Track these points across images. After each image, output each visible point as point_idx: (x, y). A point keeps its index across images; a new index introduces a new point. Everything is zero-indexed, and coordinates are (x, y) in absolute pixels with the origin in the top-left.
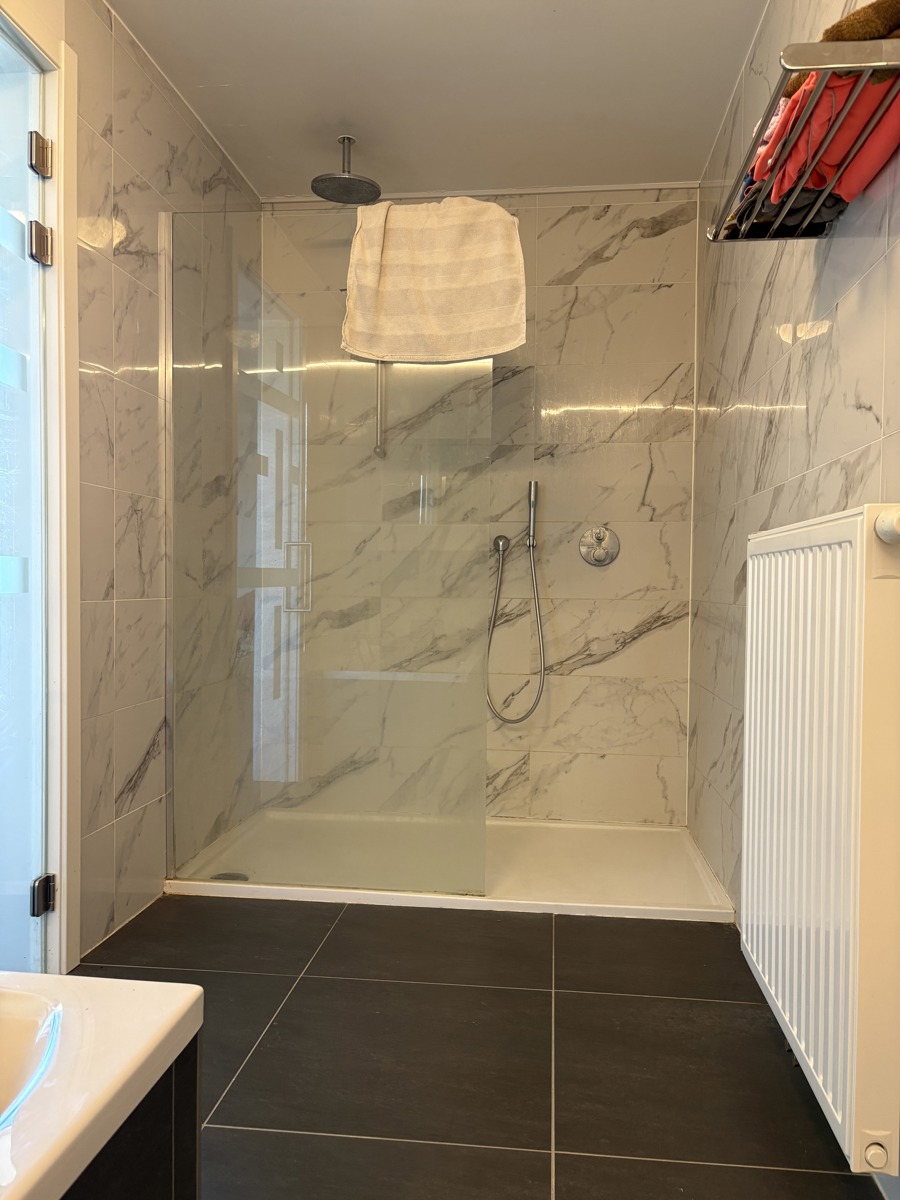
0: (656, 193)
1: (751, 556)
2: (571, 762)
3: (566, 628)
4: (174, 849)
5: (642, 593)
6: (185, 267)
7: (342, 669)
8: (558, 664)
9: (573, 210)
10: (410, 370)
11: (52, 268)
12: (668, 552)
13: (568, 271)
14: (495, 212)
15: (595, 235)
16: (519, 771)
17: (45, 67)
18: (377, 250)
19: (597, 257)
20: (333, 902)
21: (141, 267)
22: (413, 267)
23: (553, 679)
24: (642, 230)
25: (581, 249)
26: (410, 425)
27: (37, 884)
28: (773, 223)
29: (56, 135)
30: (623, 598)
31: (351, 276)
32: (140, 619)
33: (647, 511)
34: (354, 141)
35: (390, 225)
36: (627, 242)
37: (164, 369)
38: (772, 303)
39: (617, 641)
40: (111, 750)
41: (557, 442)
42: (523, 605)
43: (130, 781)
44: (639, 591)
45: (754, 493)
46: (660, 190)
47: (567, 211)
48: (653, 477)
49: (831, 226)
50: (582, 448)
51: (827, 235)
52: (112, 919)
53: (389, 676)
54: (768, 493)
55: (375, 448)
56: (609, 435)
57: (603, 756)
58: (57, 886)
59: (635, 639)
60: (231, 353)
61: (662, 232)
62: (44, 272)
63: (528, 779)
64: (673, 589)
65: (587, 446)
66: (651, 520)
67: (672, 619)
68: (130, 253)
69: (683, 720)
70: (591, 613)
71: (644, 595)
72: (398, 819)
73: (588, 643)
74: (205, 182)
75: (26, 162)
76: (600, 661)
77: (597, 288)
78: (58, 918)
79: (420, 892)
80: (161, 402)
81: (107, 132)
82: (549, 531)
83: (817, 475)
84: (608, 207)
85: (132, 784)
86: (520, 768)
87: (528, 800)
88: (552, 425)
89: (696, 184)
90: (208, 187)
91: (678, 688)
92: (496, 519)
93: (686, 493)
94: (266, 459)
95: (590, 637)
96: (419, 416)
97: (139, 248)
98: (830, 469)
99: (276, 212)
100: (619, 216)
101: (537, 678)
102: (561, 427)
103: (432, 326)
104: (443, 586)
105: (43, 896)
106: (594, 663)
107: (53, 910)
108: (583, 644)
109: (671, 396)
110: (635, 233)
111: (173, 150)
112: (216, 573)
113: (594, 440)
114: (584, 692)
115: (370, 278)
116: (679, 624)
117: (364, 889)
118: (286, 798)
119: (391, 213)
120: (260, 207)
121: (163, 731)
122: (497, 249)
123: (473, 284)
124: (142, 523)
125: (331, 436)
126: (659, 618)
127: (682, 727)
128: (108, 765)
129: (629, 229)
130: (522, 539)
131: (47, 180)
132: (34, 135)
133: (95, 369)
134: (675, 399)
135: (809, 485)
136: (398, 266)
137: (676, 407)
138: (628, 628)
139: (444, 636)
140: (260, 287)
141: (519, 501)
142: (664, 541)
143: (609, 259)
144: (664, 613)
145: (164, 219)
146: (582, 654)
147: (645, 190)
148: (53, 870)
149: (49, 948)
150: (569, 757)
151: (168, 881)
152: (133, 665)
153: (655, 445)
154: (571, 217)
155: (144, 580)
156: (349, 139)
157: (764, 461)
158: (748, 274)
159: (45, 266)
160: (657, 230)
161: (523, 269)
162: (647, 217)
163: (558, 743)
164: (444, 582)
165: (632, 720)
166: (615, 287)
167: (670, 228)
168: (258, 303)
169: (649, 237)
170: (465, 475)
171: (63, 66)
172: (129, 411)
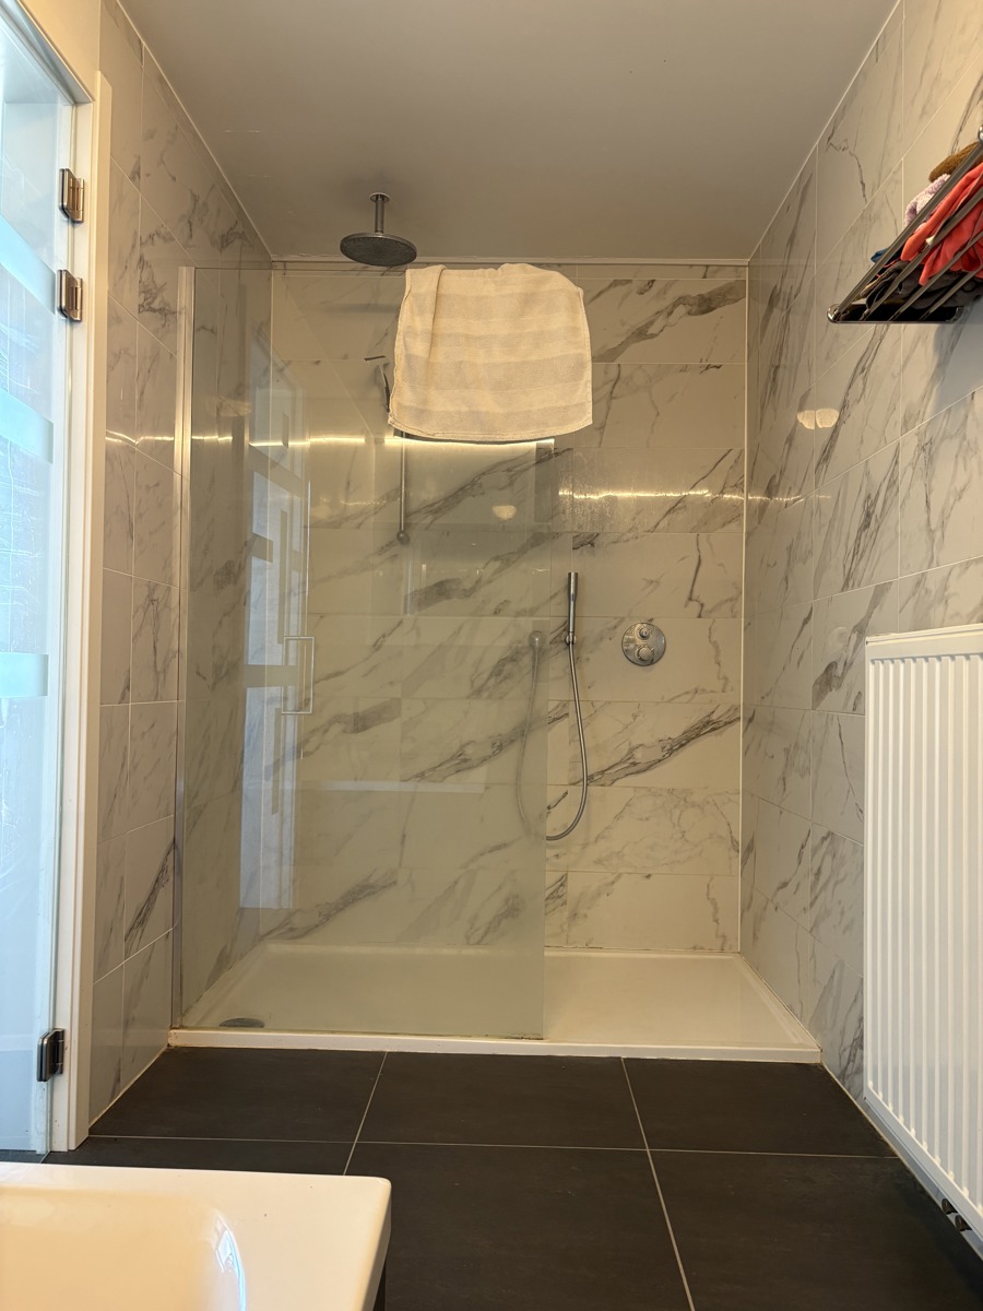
0: (703, 270)
1: (873, 661)
2: (613, 883)
3: (610, 733)
4: (181, 993)
5: (689, 696)
6: (203, 328)
7: (356, 779)
8: (599, 773)
9: (615, 283)
10: (463, 450)
11: (82, 324)
12: (718, 651)
13: (610, 347)
14: (557, 281)
15: (640, 310)
16: (555, 894)
17: (79, 99)
18: (429, 317)
19: (641, 334)
20: (370, 1050)
21: (164, 326)
22: (467, 337)
23: (593, 789)
24: (689, 308)
25: (623, 324)
26: (436, 509)
27: (45, 1042)
28: (900, 305)
29: (89, 173)
30: (669, 701)
31: (399, 343)
32: (153, 725)
33: (694, 606)
34: (388, 199)
35: (442, 291)
36: (672, 318)
37: (182, 440)
38: (867, 391)
39: (663, 748)
40: (122, 879)
41: (598, 531)
42: (560, 708)
43: (140, 914)
44: (687, 693)
45: (842, 590)
46: (707, 266)
47: (608, 284)
48: (701, 569)
49: (961, 312)
50: (625, 538)
51: (955, 320)
52: (118, 1080)
53: (409, 787)
54: (865, 592)
55: (398, 535)
56: (653, 524)
57: (648, 876)
58: (67, 1044)
59: (682, 745)
60: (243, 424)
61: (710, 309)
62: (72, 329)
63: (565, 903)
64: (723, 691)
65: (630, 535)
66: (700, 616)
67: (721, 724)
68: (154, 311)
69: (734, 835)
70: (635, 717)
71: (692, 698)
72: (419, 951)
73: (631, 751)
74: (223, 236)
75: (57, 203)
76: (645, 771)
77: (641, 366)
78: (68, 1083)
79: (470, 1036)
80: (177, 477)
81: (135, 175)
82: (589, 627)
83: (946, 574)
84: (653, 281)
85: (141, 919)
86: (556, 890)
87: (565, 927)
88: (593, 513)
89: (746, 261)
90: (224, 242)
91: (730, 800)
92: (532, 612)
93: (737, 588)
94: (271, 542)
95: (634, 744)
96: (446, 499)
97: (162, 305)
98: (967, 568)
99: (287, 272)
100: (664, 291)
101: (579, 788)
102: (602, 514)
103: (487, 403)
104: (472, 686)
105: (52, 1056)
106: (638, 772)
107: (62, 1073)
108: (626, 752)
109: (721, 484)
110: (681, 310)
111: (195, 199)
112: (224, 670)
113: (637, 529)
114: (628, 805)
115: (419, 348)
116: (730, 729)
117: (405, 1034)
118: (290, 930)
119: (445, 278)
120: (271, 265)
121: (172, 853)
122: (559, 321)
123: (534, 358)
124: (157, 614)
125: (347, 519)
126: (708, 723)
127: (734, 843)
128: (119, 896)
129: (675, 305)
130: (559, 635)
131: (77, 225)
132: (67, 174)
133: (118, 438)
134: (724, 488)
135: (932, 584)
136: (450, 335)
137: (725, 496)
138: (676, 733)
139: (472, 742)
140: (269, 356)
141: (556, 594)
142: (713, 640)
143: (653, 336)
144: (714, 717)
145: (185, 275)
146: (625, 762)
147: (691, 266)
148: (62, 1025)
149: (54, 1119)
150: (612, 878)
151: (172, 1031)
152: (145, 778)
153: (703, 536)
154: (613, 290)
155: (158, 680)
156: (383, 197)
157: (857, 557)
158: (827, 358)
159: (72, 321)
160: (704, 307)
161: (589, 344)
162: (694, 294)
163: (599, 862)
164: (472, 682)
165: (680, 835)
166: (660, 366)
167: (718, 306)
168: (267, 370)
169: (695, 314)
170: (497, 564)
171: (98, 98)
172: (148, 487)
